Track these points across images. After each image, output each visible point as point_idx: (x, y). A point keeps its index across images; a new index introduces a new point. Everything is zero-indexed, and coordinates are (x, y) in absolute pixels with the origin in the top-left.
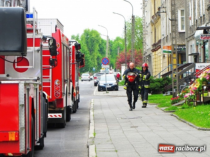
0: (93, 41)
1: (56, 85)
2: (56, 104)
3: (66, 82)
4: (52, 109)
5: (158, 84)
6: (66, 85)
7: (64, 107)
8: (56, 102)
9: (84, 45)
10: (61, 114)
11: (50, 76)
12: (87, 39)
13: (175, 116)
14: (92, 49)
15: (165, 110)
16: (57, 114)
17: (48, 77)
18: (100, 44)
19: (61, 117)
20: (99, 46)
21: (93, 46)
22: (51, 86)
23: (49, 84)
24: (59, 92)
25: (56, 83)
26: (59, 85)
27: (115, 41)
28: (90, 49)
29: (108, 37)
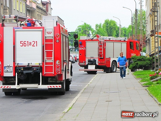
0: (111, 28)
1: (57, 64)
2: (57, 78)
3: (65, 62)
4: (55, 82)
5: (148, 62)
6: (65, 64)
7: (64, 80)
8: (57, 76)
9: (105, 32)
10: (61, 85)
11: (53, 58)
12: (107, 27)
13: (148, 91)
14: (111, 34)
15: (143, 85)
16: (58, 85)
17: (52, 59)
18: (117, 31)
19: (61, 87)
20: (116, 32)
21: (111, 32)
22: (53, 65)
23: (52, 63)
24: (59, 69)
25: (57, 63)
26: (59, 64)
27: (128, 28)
28: (109, 34)
29: (120, 25)
